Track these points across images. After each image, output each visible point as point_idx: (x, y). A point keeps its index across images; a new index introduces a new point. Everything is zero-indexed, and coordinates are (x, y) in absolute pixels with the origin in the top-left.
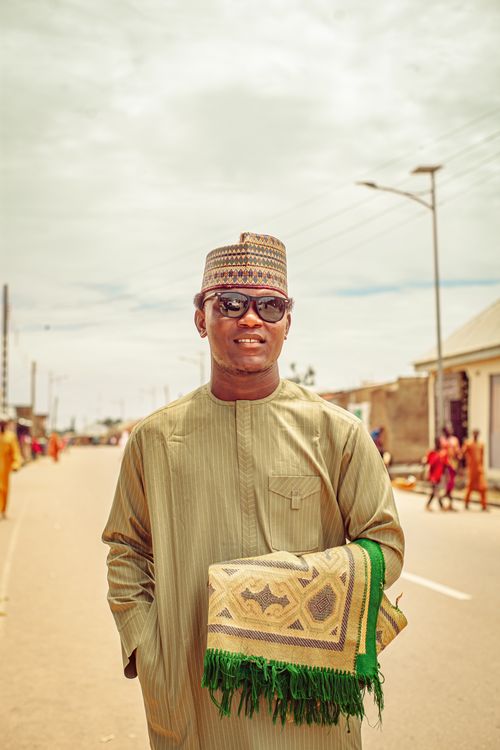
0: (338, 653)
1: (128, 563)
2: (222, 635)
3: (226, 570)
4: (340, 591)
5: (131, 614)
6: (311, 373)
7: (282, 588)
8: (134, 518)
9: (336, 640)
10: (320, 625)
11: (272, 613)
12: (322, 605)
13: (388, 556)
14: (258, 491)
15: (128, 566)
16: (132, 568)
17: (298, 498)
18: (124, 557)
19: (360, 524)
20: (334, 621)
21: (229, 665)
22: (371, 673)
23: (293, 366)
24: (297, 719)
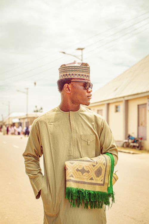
0: (103, 187)
1: (34, 163)
2: (71, 183)
3: (71, 163)
4: (103, 168)
5: (37, 179)
6: (42, 109)
7: (88, 167)
8: (35, 149)
9: (102, 183)
10: (98, 179)
11: (85, 175)
12: (98, 173)
13: (115, 157)
14: (78, 139)
15: (33, 164)
16: (35, 164)
17: (90, 141)
18: (32, 161)
19: (105, 148)
20: (101, 177)
21: (74, 191)
22: (111, 192)
23: (36, 107)
24: (91, 207)
